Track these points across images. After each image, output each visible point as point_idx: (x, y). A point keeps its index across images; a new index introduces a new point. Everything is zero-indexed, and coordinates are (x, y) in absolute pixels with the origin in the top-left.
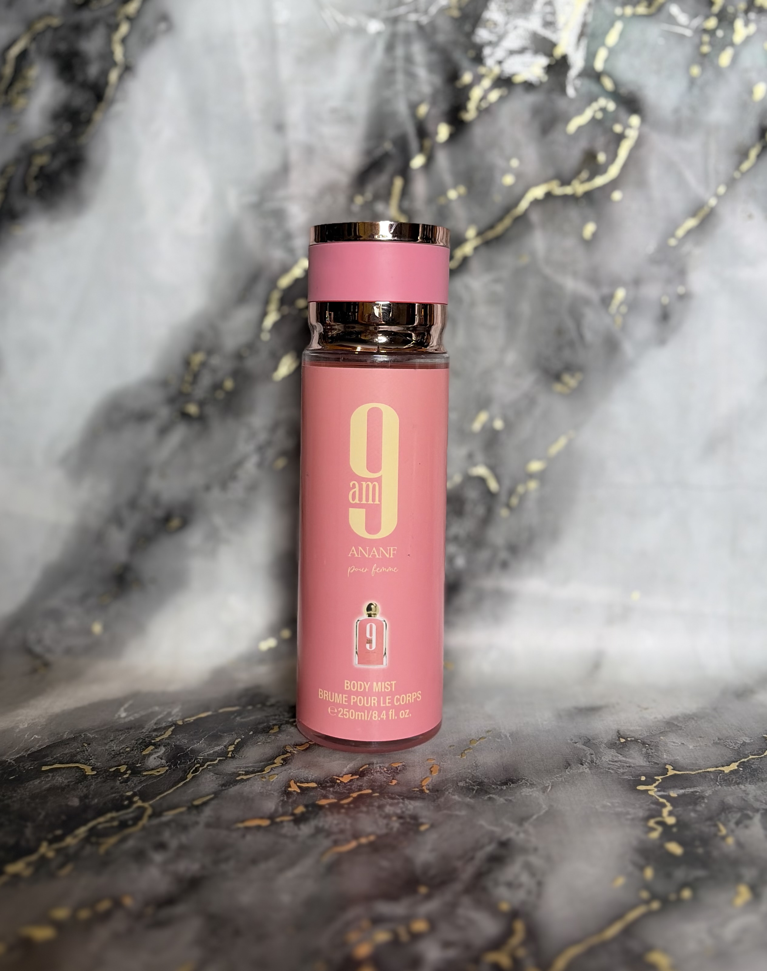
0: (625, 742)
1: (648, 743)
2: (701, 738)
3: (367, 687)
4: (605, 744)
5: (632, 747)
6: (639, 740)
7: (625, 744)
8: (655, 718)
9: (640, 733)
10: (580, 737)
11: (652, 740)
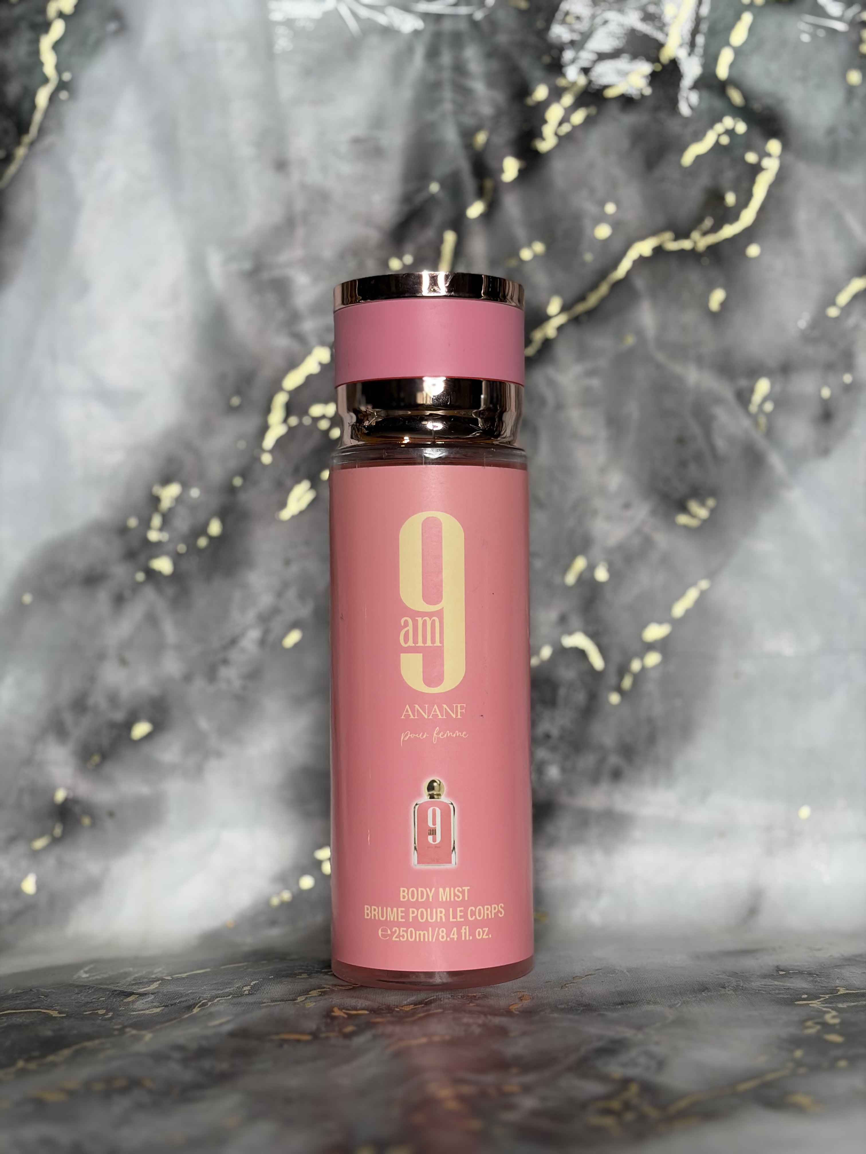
0: (785, 974)
1: (817, 974)
3: (431, 895)
4: (758, 975)
5: (794, 976)
6: (804, 972)
8: (831, 956)
9: (807, 967)
10: (725, 971)
11: (823, 972)
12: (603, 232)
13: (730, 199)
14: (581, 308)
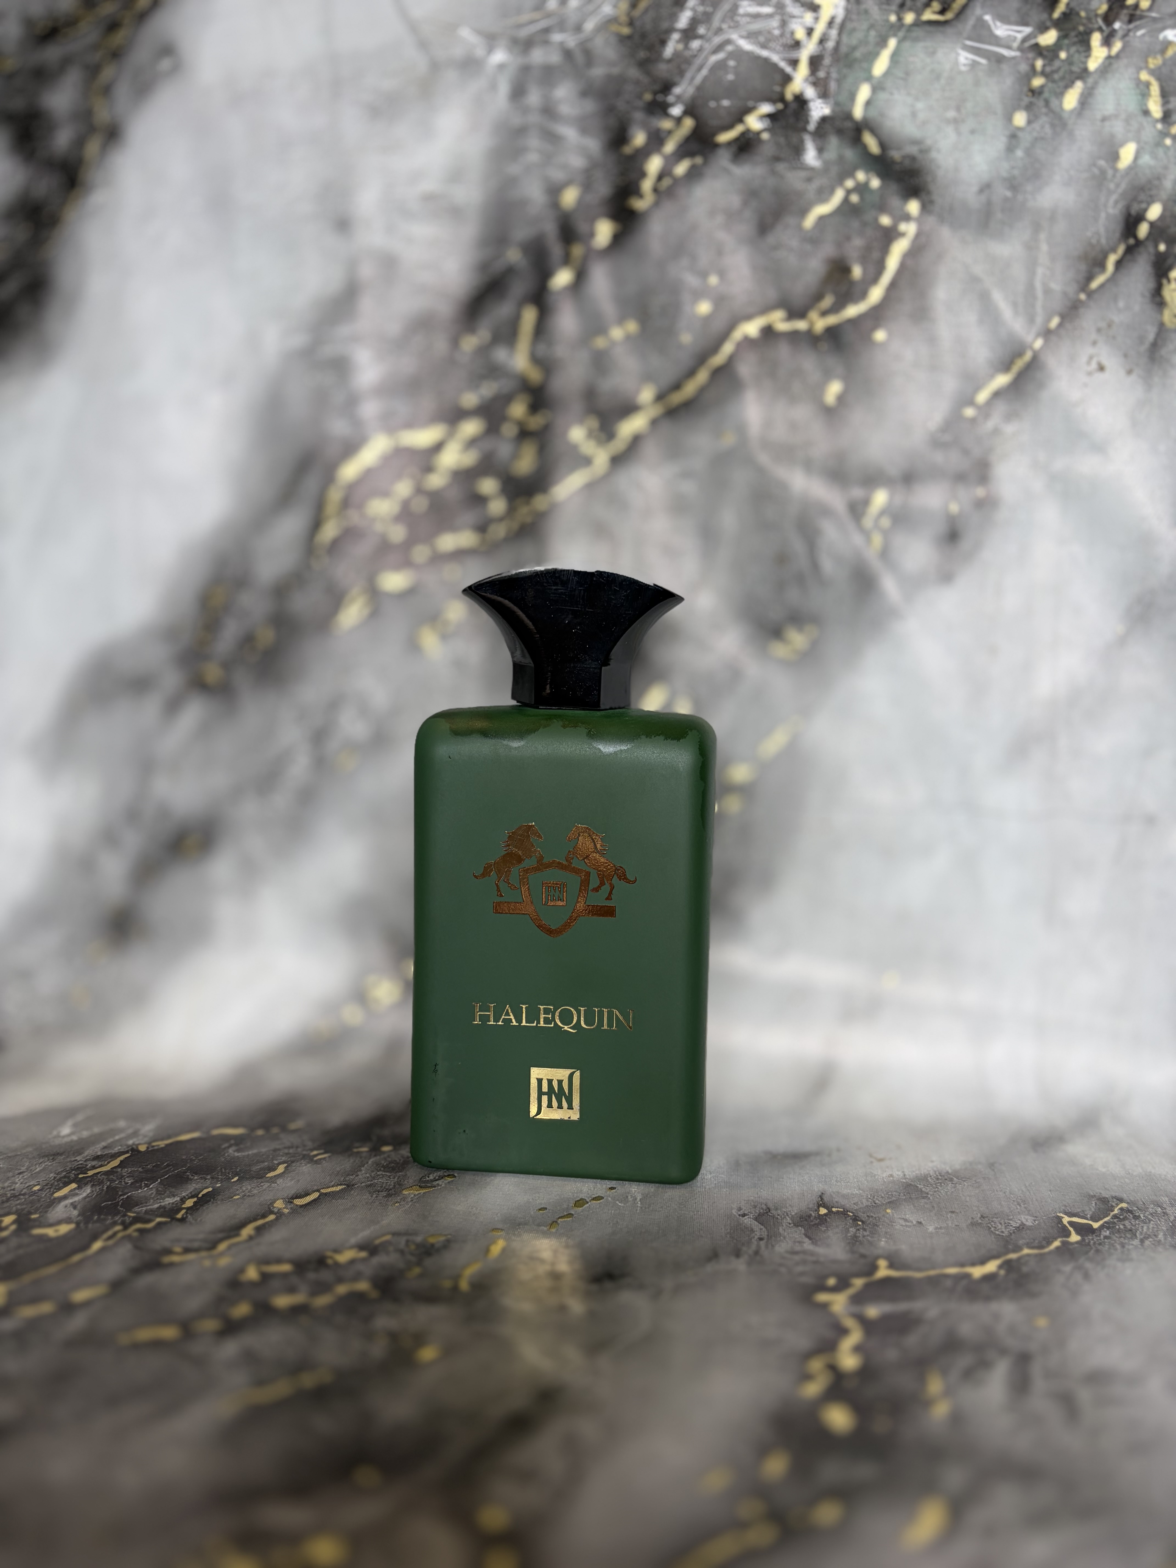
0: (825, 1215)
1: (863, 1219)
2: (953, 1215)
4: (792, 1218)
5: (834, 1224)
6: (850, 1212)
7: (824, 1217)
8: (891, 1176)
9: (856, 1200)
10: (756, 1204)
11: (872, 1215)
12: (704, 308)
13: (857, 272)
14: (676, 398)
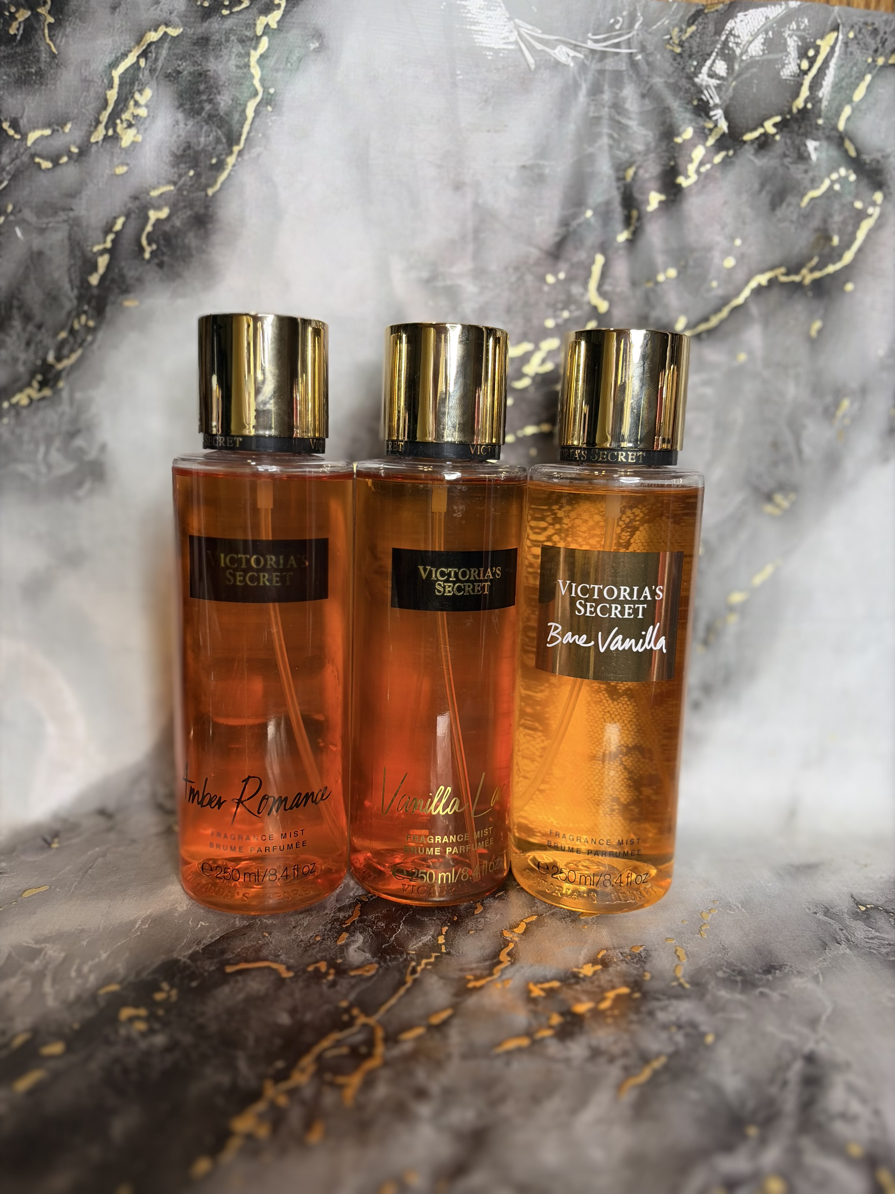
1: (892, 911)
4: (847, 913)
5: (877, 917)
6: (879, 907)
7: (867, 912)
9: (876, 898)
10: (816, 904)
12: (730, 262)
13: (836, 240)
14: (703, 327)
